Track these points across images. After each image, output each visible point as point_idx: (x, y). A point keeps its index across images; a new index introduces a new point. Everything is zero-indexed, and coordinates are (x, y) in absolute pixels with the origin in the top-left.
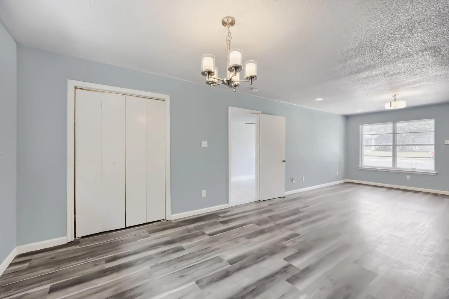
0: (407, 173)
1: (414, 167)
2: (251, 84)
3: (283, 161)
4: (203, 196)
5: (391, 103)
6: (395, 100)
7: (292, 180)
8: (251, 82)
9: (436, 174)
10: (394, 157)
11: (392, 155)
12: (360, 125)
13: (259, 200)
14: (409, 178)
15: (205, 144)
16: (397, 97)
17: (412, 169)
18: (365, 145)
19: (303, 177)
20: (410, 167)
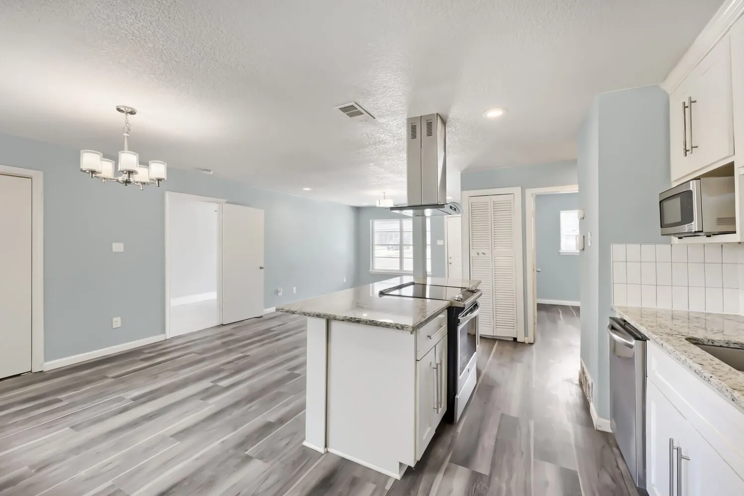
2: (159, 186)
3: (261, 268)
4: (114, 327)
6: (385, 198)
7: (277, 292)
8: (159, 184)
10: (401, 258)
11: (399, 256)
12: (371, 221)
13: (221, 323)
15: (118, 247)
16: (386, 194)
18: (377, 245)
19: (295, 288)
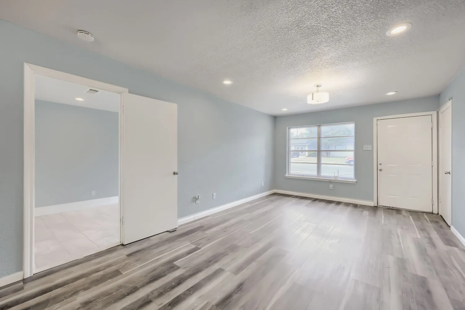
0: (330, 182)
1: (336, 175)
3: (174, 173)
5: (313, 94)
6: (318, 91)
7: (195, 199)
9: (355, 183)
10: (319, 163)
11: (316, 162)
12: (287, 128)
14: (331, 188)
17: (334, 177)
20: (333, 175)
